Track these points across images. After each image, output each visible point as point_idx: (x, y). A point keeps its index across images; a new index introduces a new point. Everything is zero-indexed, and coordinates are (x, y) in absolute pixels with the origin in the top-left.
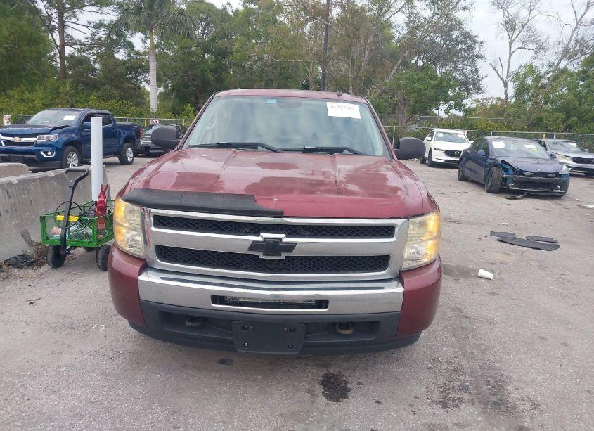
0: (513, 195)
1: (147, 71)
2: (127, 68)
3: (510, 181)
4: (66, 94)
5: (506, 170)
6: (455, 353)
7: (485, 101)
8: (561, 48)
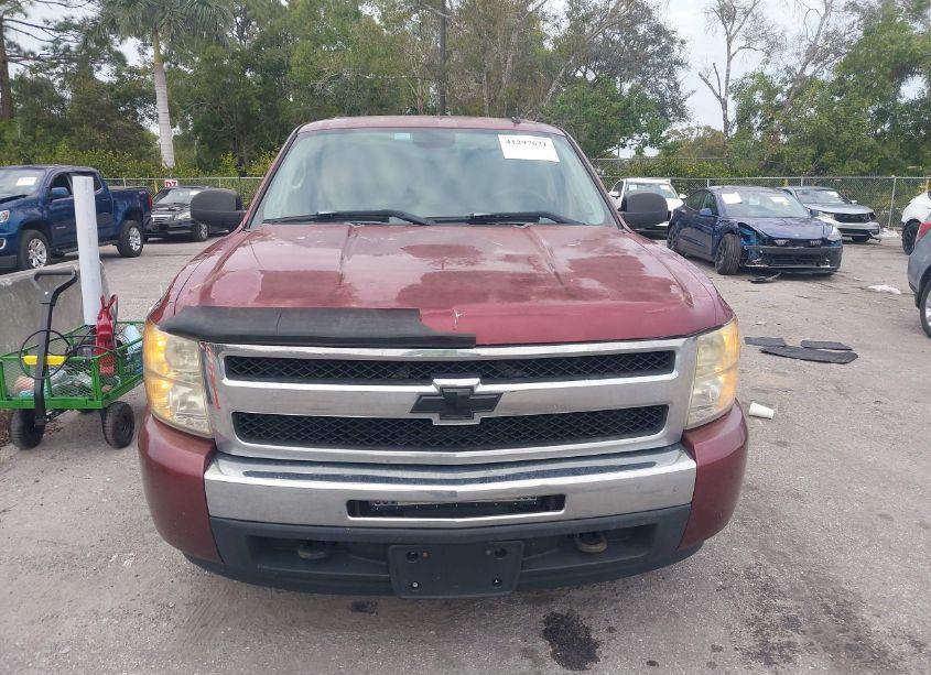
0: (760, 276)
1: (153, 100)
2: (118, 96)
3: (754, 254)
4: (16, 143)
5: (747, 238)
6: (755, 556)
7: (687, 132)
8: (805, 45)
